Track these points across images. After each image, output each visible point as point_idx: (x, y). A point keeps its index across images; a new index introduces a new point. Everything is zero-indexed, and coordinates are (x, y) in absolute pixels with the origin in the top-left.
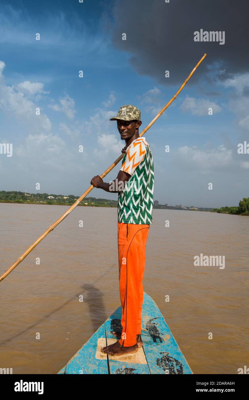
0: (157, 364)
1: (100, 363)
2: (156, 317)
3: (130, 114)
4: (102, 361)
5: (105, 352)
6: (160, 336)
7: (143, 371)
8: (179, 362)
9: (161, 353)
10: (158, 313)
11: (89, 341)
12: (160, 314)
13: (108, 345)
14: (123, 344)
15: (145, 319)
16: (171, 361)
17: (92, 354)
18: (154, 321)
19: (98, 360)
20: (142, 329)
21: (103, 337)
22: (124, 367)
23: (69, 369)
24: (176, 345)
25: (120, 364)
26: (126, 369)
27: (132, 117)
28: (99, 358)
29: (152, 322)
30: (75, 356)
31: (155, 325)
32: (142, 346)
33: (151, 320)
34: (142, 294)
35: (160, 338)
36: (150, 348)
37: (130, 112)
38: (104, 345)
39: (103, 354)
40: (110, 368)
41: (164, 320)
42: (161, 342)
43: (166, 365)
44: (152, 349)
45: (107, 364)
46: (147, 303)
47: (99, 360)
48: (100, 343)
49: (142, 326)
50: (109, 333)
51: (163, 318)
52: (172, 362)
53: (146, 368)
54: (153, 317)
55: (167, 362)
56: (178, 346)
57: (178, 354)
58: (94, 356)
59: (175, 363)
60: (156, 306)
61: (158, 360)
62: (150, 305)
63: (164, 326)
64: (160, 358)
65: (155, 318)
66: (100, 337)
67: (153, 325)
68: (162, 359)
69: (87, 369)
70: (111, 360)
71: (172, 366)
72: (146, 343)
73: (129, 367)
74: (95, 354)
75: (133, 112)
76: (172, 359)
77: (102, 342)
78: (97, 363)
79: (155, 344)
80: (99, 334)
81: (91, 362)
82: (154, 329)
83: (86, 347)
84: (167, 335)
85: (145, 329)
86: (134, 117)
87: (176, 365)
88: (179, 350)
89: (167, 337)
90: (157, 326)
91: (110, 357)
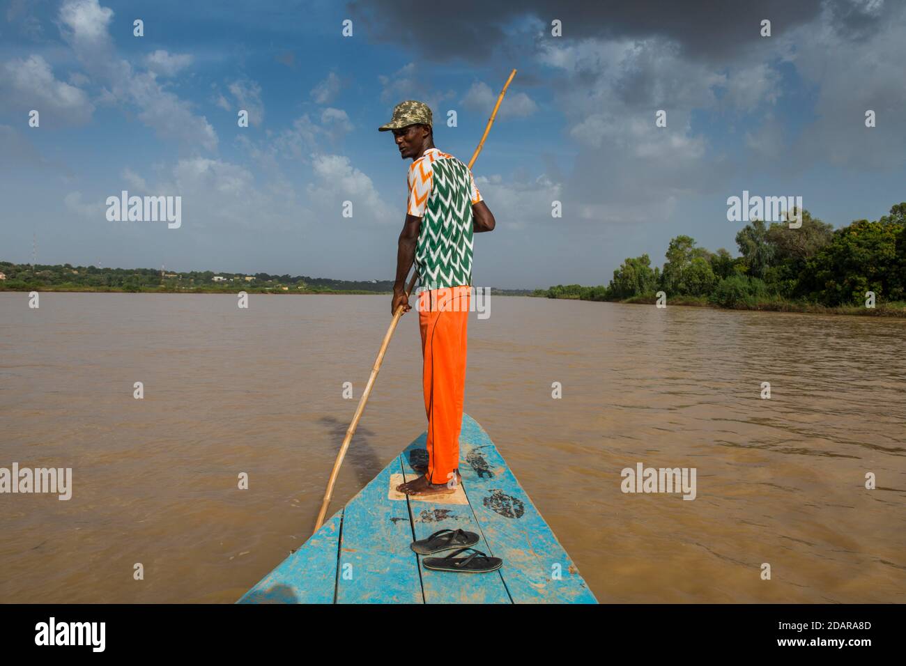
0: (485, 505)
1: (396, 505)
2: (483, 445)
3: (405, 116)
4: (398, 501)
5: (401, 491)
6: (489, 469)
7: (462, 513)
8: (519, 501)
9: (490, 491)
10: (485, 439)
11: (376, 478)
12: (489, 441)
13: (407, 481)
14: (431, 480)
15: (465, 449)
16: (505, 499)
17: (383, 493)
18: (481, 451)
19: (391, 501)
20: (462, 461)
21: (399, 473)
22: (432, 509)
23: (347, 512)
24: (514, 480)
25: (427, 505)
26: (436, 510)
27: (408, 120)
28: (394, 498)
29: (477, 452)
30: (356, 496)
31: (481, 456)
32: (461, 483)
33: (474, 450)
34: (461, 415)
35: (489, 472)
36: (472, 484)
37: (405, 112)
38: (400, 482)
39: (400, 493)
40: (412, 510)
41: (496, 449)
42: (491, 477)
43: (498, 505)
44: (476, 486)
45: (406, 506)
46: (469, 428)
47: (394, 501)
48: (393, 480)
49: (460, 457)
50: (407, 467)
51: (494, 447)
52: (507, 501)
53: (467, 509)
54: (478, 446)
55: (500, 501)
56: (517, 481)
57: (517, 491)
58: (386, 496)
59: (511, 502)
60: (483, 431)
61: (485, 500)
62: (474, 430)
63: (495, 456)
64: (489, 497)
65: (482, 447)
66: (393, 473)
67: (478, 456)
68: (492, 498)
69: (377, 513)
70: (413, 500)
71: (507, 505)
72: (467, 478)
73: (442, 508)
74: (388, 493)
75: (410, 112)
76: (507, 497)
77: (397, 479)
78: (392, 505)
79: (481, 479)
80: (392, 469)
81: (381, 504)
82: (480, 460)
83: (372, 485)
84: (499, 467)
85: (466, 462)
86: (412, 120)
87: (514, 504)
88: (519, 486)
89: (499, 471)
90: (484, 457)
91: (410, 497)
